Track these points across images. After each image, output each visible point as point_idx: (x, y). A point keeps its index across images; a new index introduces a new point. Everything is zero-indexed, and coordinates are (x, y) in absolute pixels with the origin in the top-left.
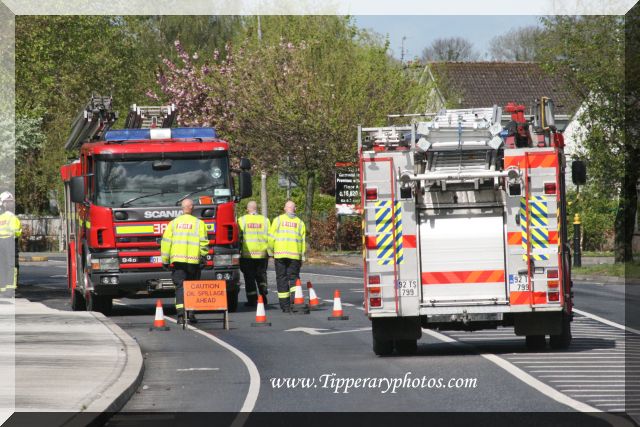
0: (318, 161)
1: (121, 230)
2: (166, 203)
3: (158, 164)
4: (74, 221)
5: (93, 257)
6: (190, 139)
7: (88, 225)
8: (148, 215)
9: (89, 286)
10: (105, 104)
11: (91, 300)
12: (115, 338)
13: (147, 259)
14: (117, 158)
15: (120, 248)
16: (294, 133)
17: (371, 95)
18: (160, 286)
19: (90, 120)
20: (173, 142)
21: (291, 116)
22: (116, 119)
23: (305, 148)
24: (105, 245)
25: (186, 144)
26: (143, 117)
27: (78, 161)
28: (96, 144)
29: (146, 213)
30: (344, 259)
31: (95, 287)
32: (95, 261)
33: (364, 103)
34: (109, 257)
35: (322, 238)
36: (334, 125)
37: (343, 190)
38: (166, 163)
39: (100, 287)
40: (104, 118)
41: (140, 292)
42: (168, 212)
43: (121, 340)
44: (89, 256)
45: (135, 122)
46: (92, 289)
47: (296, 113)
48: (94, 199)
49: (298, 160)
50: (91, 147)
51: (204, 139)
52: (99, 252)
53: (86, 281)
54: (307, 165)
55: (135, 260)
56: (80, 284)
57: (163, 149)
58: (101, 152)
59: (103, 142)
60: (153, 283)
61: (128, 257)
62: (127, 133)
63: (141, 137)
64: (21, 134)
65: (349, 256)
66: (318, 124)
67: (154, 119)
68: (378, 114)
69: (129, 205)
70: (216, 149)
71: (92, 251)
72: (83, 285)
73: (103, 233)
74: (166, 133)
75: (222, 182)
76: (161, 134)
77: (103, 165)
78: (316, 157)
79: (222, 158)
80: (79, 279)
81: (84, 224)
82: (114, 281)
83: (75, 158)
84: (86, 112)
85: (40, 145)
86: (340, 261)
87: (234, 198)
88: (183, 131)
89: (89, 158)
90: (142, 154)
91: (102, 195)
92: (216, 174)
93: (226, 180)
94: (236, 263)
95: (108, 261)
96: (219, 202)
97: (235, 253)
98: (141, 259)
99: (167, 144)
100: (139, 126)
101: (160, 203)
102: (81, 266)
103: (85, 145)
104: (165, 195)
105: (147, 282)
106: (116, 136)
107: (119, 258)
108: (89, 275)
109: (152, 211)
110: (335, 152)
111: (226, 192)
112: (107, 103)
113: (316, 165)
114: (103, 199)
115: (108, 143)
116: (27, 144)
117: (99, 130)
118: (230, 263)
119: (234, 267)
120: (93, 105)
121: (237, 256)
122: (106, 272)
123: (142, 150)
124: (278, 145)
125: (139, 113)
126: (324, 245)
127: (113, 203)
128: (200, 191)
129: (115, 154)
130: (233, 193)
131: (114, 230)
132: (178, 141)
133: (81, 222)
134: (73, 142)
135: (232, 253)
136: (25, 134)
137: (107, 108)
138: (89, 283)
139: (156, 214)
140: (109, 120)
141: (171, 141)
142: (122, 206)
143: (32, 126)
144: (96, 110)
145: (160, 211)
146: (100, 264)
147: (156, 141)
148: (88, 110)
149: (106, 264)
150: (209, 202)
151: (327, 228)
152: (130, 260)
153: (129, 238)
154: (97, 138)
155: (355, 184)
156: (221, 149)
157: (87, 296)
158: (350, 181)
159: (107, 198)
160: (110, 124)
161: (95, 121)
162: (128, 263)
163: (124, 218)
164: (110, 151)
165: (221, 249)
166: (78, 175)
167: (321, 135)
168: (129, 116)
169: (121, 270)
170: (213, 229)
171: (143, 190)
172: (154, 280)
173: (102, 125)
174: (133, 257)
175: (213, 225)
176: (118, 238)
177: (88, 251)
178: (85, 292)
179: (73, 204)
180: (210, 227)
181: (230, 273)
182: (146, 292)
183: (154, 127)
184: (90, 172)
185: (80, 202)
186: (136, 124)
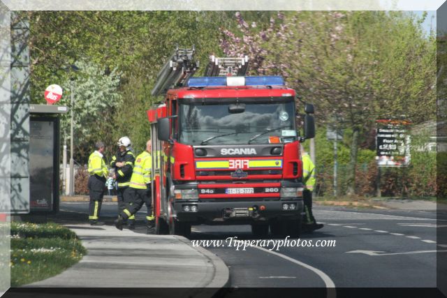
0: (363, 117)
1: (201, 165)
2: (240, 142)
3: (233, 107)
4: (159, 158)
5: (176, 188)
6: (261, 86)
7: (172, 160)
8: (224, 152)
9: (172, 213)
10: (189, 55)
11: (173, 225)
12: (199, 254)
13: (223, 190)
14: (198, 102)
15: (200, 181)
16: (341, 92)
17: (410, 60)
18: (234, 214)
19: (174, 69)
20: (246, 88)
21: (338, 76)
22: (197, 68)
23: (350, 105)
24: (185, 178)
25: (258, 90)
26: (220, 67)
27: (164, 105)
28: (180, 90)
29: (222, 151)
30: (384, 203)
31: (178, 214)
32: (178, 192)
33: (403, 67)
34: (190, 188)
35: (363, 186)
36: (377, 85)
37: (382, 144)
38: (240, 107)
39: (182, 215)
40: (187, 67)
41: (216, 220)
42: (242, 150)
43: (205, 255)
44: (172, 187)
45: (213, 71)
46: (175, 216)
47: (343, 75)
48: (178, 138)
49: (344, 116)
50: (175, 93)
51: (274, 86)
52: (181, 184)
53: (169, 209)
54: (352, 120)
55: (212, 192)
56: (164, 212)
57: (238, 95)
58: (184, 97)
59: (185, 88)
60: (227, 211)
61: (206, 189)
62: (207, 80)
63: (218, 84)
64: (101, 93)
65: (388, 201)
66: (363, 84)
67: (230, 69)
68: (416, 76)
69: (207, 143)
70: (284, 95)
71: (175, 183)
72: (167, 213)
73: (185, 167)
74: (240, 81)
75: (288, 124)
76: (236, 81)
77: (186, 108)
78: (361, 113)
79: (289, 102)
80: (163, 208)
81: (169, 159)
82: (194, 209)
83: (160, 103)
84: (171, 62)
85: (116, 104)
86: (381, 205)
87: (299, 138)
88: (255, 80)
89: (174, 102)
90: (219, 98)
91: (185, 134)
92: (284, 117)
93: (292, 122)
94: (299, 196)
95: (189, 191)
96: (286, 142)
97: (300, 186)
98: (217, 190)
99: (241, 90)
100: (217, 75)
101: (235, 142)
102: (165, 197)
103: (170, 91)
104: (239, 135)
105: (223, 210)
106: (198, 83)
107: (198, 189)
108: (172, 204)
109: (228, 148)
110: (378, 109)
111: (292, 133)
112: (190, 55)
113: (361, 120)
114: (185, 137)
115: (191, 89)
116: (106, 103)
117: (182, 78)
118: (294, 195)
119: (298, 199)
120: (177, 56)
121: (301, 189)
122: (187, 201)
123: (220, 95)
124: (326, 102)
125: (216, 64)
126: (366, 192)
127: (194, 141)
128: (269, 131)
129: (196, 99)
130: (298, 134)
131: (195, 165)
132: (251, 87)
133: (166, 158)
134: (159, 89)
135: (297, 187)
136: (104, 94)
137: (190, 58)
138: (172, 210)
139: (231, 152)
140: (192, 69)
141: (245, 88)
142: (202, 144)
143: (110, 87)
144: (180, 60)
145: (234, 148)
146: (182, 194)
147: (230, 88)
148: (174, 61)
149: (188, 194)
150: (277, 142)
151: (368, 177)
152: (208, 191)
153: (207, 172)
154: (180, 85)
155: (393, 139)
156: (288, 95)
157: (171, 222)
158: (389, 136)
159: (189, 137)
160: (192, 73)
161: (179, 70)
162: (206, 193)
163: (203, 155)
164: (192, 96)
165: (288, 183)
166: (163, 116)
167: (365, 94)
168: (208, 66)
169: (200, 200)
170: (280, 165)
171: (220, 131)
172: (228, 209)
173: (185, 73)
174: (210, 189)
175: (280, 162)
176: (198, 171)
177: (172, 183)
178: (168, 218)
179: (159, 142)
180: (277, 164)
181: (295, 204)
182: (221, 220)
183: (230, 75)
184: (175, 114)
185: (166, 140)
186: (214, 74)
